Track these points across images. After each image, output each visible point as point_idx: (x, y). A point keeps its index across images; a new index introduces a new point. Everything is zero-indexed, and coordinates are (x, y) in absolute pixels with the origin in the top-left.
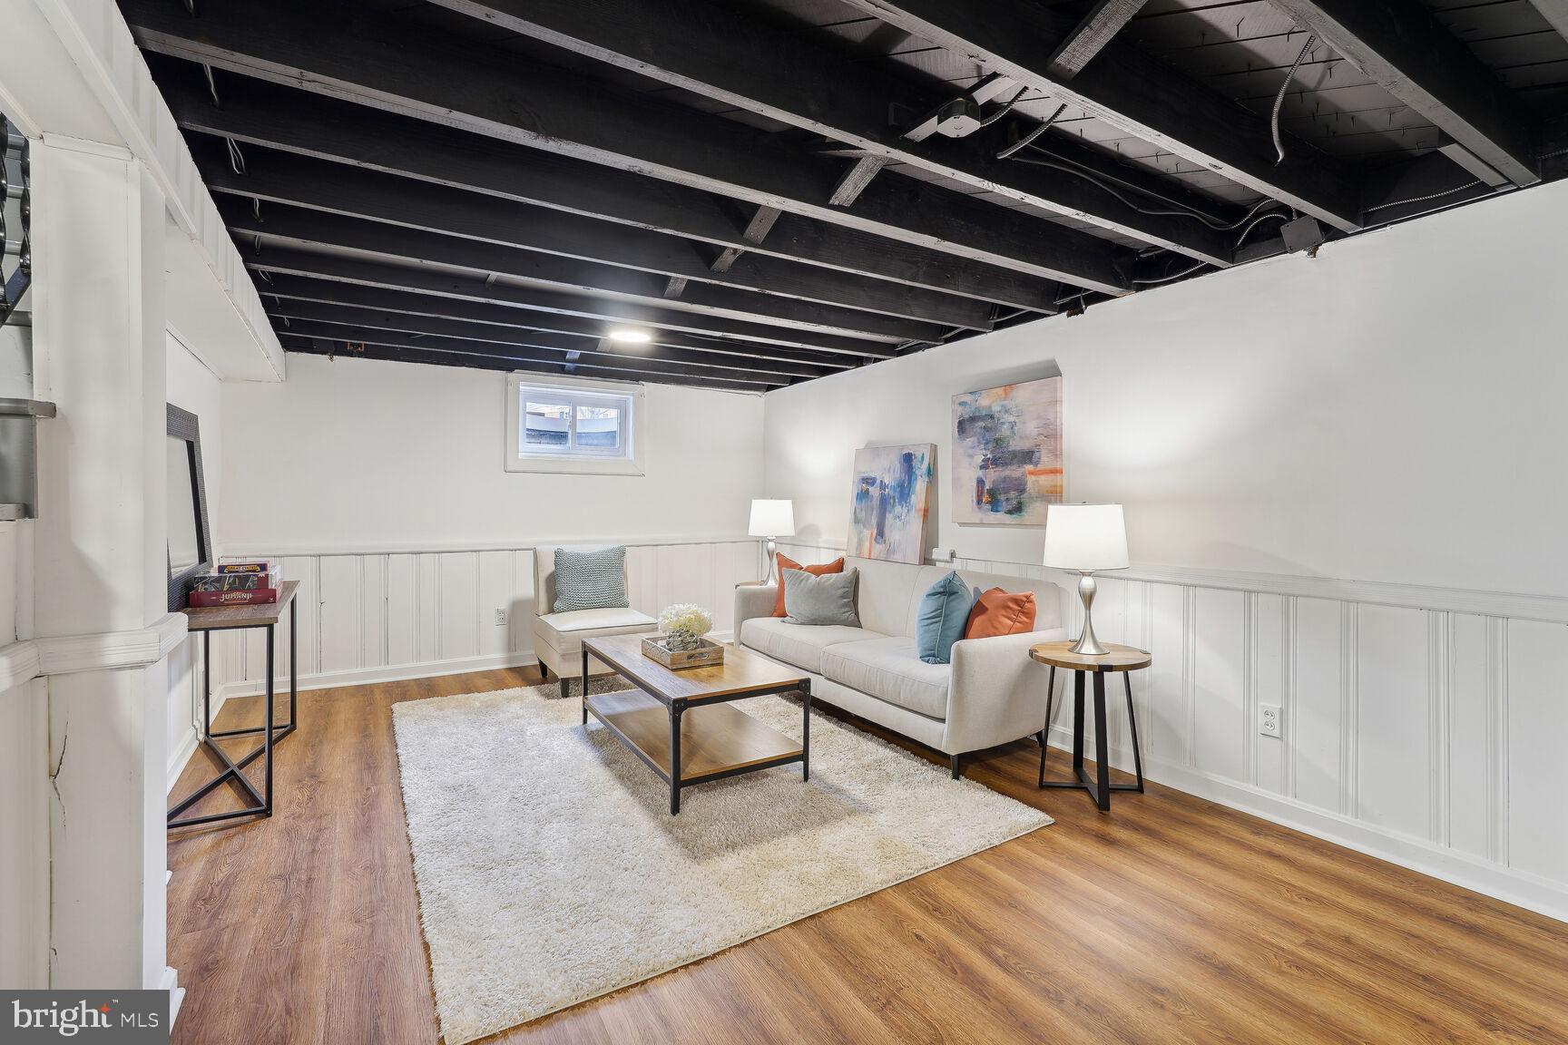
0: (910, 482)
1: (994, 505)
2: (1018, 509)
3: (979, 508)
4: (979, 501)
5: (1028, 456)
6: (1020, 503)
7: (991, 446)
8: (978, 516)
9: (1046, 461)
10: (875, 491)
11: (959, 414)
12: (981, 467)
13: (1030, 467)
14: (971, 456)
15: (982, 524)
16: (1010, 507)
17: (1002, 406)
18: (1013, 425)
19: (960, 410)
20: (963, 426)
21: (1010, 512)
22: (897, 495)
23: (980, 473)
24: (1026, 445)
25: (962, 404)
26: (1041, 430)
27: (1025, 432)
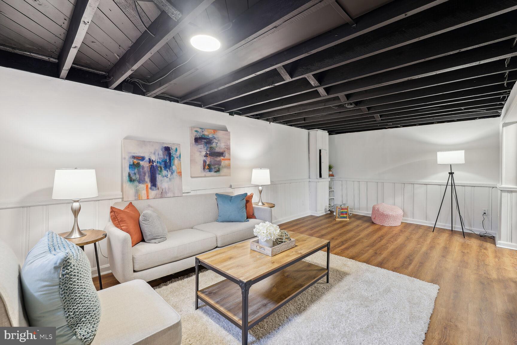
0: (170, 159)
1: (210, 170)
2: (218, 171)
3: (204, 171)
4: (204, 168)
5: (221, 154)
6: (219, 169)
7: (209, 149)
8: (204, 174)
9: (227, 156)
10: (145, 164)
11: (195, 135)
12: (205, 156)
13: (222, 158)
14: (200, 152)
15: (205, 176)
16: (216, 170)
17: (213, 136)
18: (217, 143)
19: (195, 134)
20: (197, 140)
21: (216, 172)
22: (162, 166)
23: (205, 158)
24: (221, 151)
25: (196, 131)
26: (226, 147)
27: (220, 146)
